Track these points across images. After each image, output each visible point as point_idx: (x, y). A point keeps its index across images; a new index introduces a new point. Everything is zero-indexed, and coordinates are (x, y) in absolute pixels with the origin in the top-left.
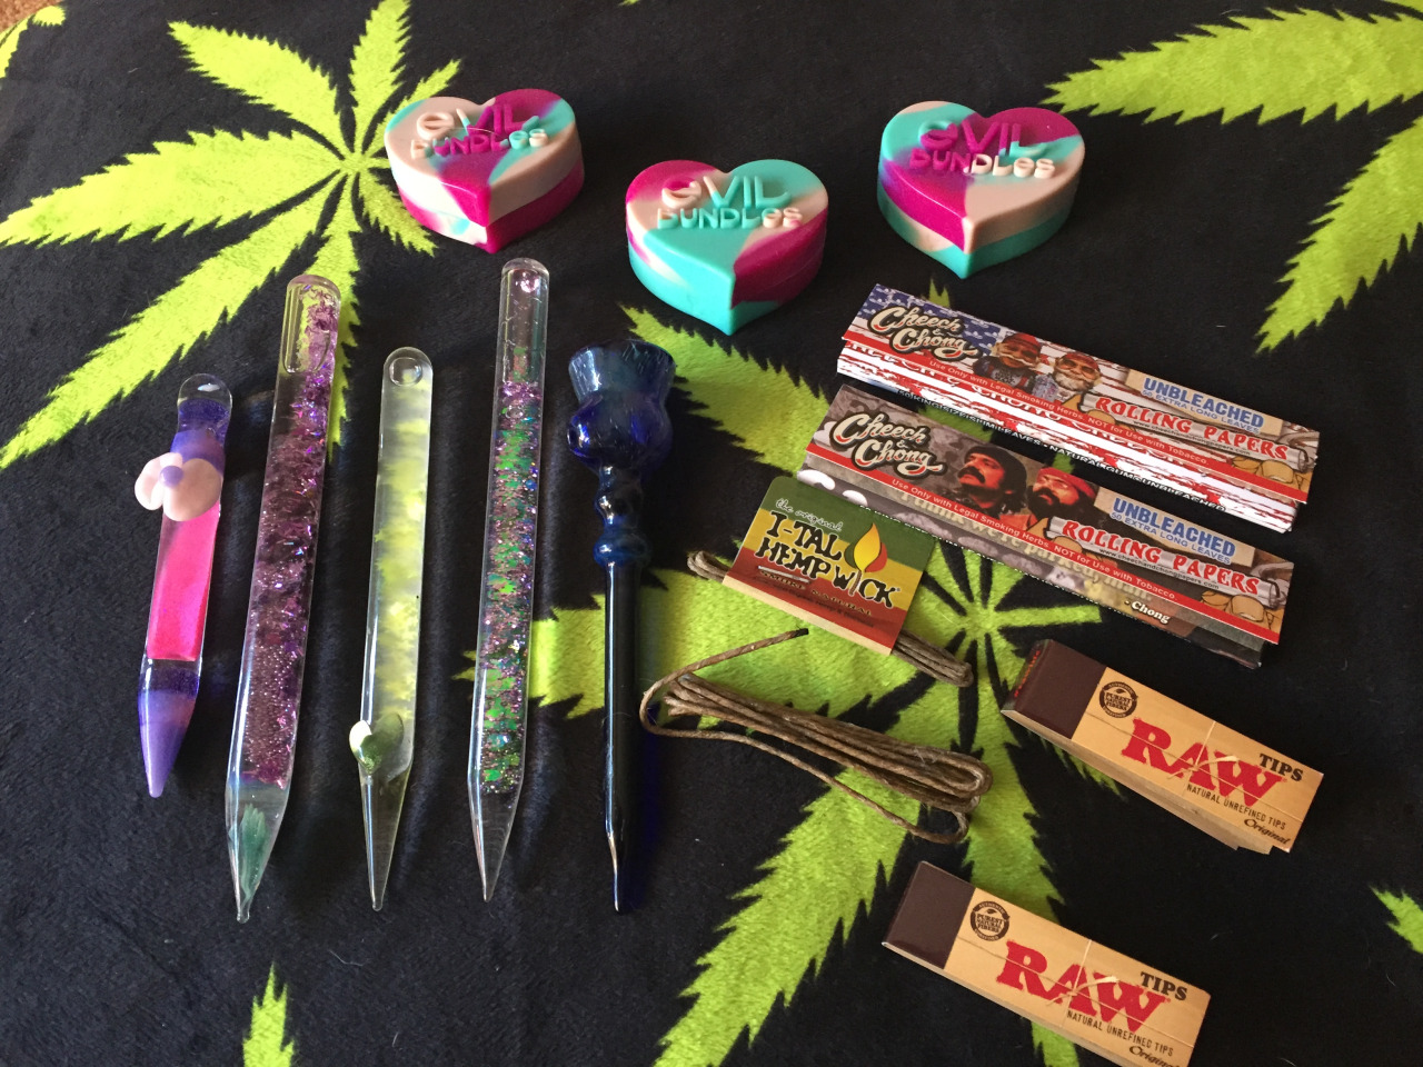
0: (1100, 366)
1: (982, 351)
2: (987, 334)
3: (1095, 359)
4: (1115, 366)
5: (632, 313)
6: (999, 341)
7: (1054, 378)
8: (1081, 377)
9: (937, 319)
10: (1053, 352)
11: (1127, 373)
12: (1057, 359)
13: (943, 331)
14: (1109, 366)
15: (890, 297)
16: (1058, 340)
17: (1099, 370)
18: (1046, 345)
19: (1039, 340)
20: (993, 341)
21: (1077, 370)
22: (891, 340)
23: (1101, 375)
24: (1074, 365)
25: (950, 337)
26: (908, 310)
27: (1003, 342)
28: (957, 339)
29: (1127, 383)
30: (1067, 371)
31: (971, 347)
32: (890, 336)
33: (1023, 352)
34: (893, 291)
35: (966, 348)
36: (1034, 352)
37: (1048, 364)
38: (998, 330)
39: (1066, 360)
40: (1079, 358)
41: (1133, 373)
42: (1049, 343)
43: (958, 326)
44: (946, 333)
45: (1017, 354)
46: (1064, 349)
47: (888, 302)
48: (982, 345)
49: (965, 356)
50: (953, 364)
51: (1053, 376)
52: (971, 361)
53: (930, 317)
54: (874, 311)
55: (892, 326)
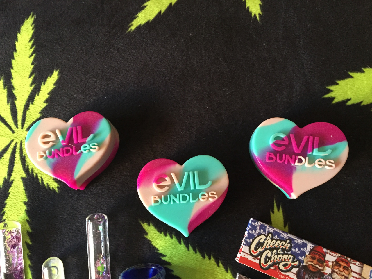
0: (351, 265)
1: (300, 261)
2: (302, 249)
4: (358, 263)
5: (145, 226)
6: (307, 253)
7: (332, 276)
8: (343, 273)
10: (331, 257)
11: (362, 267)
12: (333, 262)
13: (283, 250)
14: (355, 264)
15: (258, 228)
16: (334, 250)
17: (350, 267)
18: (328, 253)
19: (325, 250)
20: (303, 254)
21: (341, 269)
22: (260, 260)
23: (352, 271)
24: (340, 266)
25: (286, 254)
26: (267, 237)
27: (309, 254)
28: (289, 255)
29: (363, 275)
30: (337, 270)
31: (295, 260)
32: (259, 257)
33: (318, 260)
34: (260, 223)
35: (293, 261)
36: (323, 259)
37: (329, 267)
38: (305, 245)
39: (337, 263)
40: (342, 261)
41: (365, 266)
42: (329, 251)
43: (289, 245)
44: (284, 251)
45: (315, 261)
46: (335, 254)
47: (257, 232)
48: (300, 258)
49: (293, 267)
50: (288, 274)
51: (331, 274)
52: (295, 270)
53: (277, 241)
54: (251, 240)
55: (260, 250)
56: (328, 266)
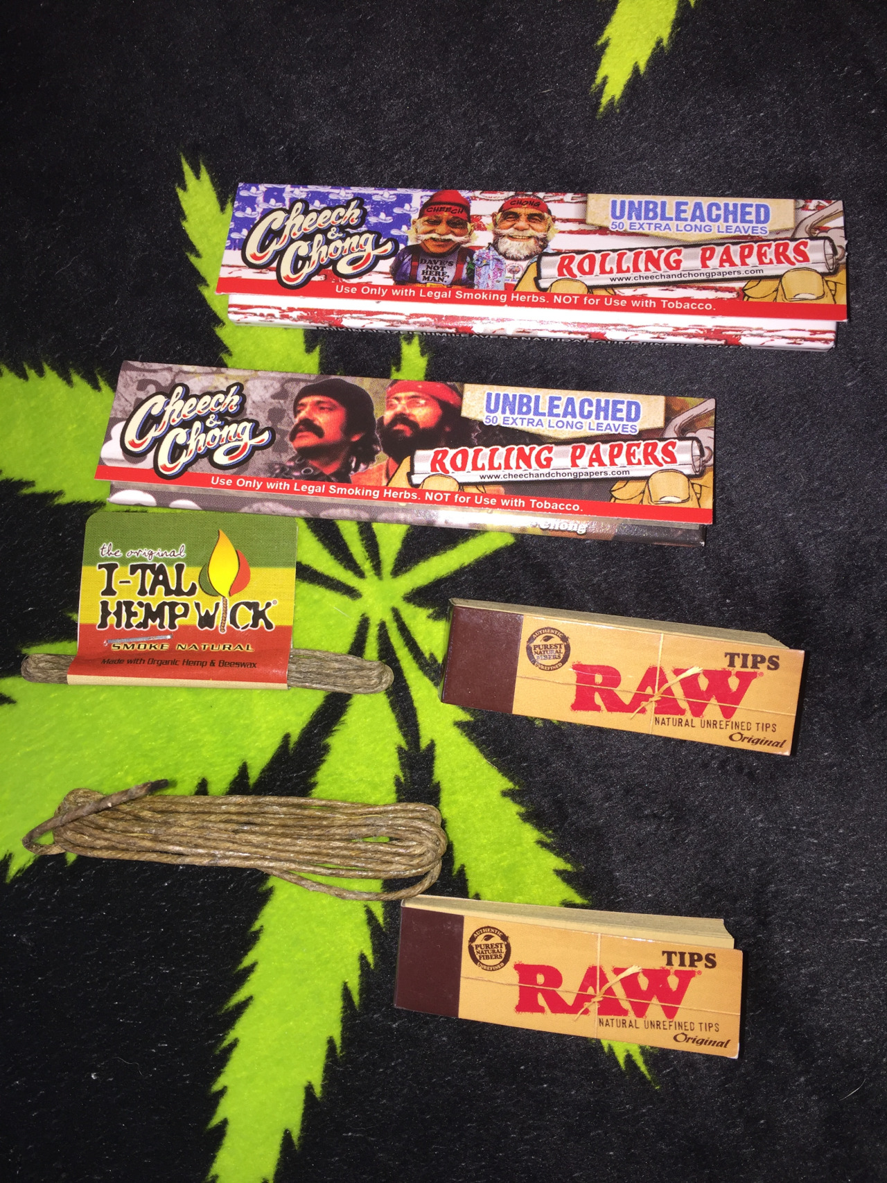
0: (550, 206)
1: (396, 241)
2: (397, 210)
3: (541, 195)
4: (569, 197)
6: (415, 216)
7: (496, 249)
8: (530, 232)
9: (327, 213)
10: (485, 205)
11: (585, 202)
12: (493, 215)
13: (341, 228)
14: (561, 201)
15: (260, 199)
16: (490, 185)
17: (549, 212)
18: (475, 198)
19: (465, 194)
20: (404, 219)
21: (522, 223)
22: (278, 270)
23: (554, 220)
24: (517, 217)
25: (351, 236)
26: (289, 212)
27: (420, 216)
28: (361, 234)
29: (589, 221)
30: (511, 231)
31: (382, 240)
32: (274, 265)
33: (449, 223)
34: (263, 187)
35: (377, 245)
36: (463, 216)
37: (485, 229)
38: (408, 199)
39: (507, 213)
40: (520, 203)
41: (592, 198)
42: (477, 193)
43: (357, 212)
45: (442, 228)
46: (499, 195)
47: (259, 210)
48: (394, 232)
49: (378, 258)
50: (365, 279)
51: (494, 245)
52: (385, 265)
53: (319, 212)
54: (245, 232)
55: (274, 247)
56: (481, 228)
